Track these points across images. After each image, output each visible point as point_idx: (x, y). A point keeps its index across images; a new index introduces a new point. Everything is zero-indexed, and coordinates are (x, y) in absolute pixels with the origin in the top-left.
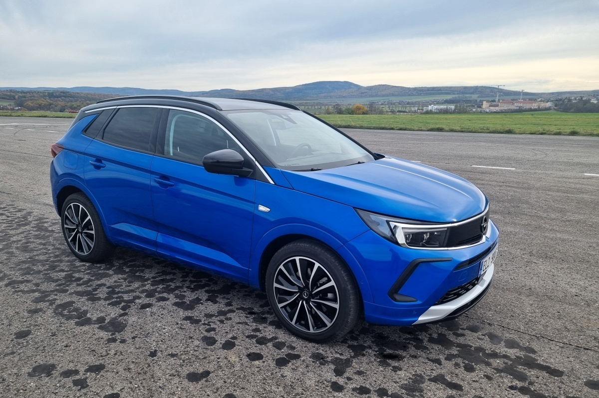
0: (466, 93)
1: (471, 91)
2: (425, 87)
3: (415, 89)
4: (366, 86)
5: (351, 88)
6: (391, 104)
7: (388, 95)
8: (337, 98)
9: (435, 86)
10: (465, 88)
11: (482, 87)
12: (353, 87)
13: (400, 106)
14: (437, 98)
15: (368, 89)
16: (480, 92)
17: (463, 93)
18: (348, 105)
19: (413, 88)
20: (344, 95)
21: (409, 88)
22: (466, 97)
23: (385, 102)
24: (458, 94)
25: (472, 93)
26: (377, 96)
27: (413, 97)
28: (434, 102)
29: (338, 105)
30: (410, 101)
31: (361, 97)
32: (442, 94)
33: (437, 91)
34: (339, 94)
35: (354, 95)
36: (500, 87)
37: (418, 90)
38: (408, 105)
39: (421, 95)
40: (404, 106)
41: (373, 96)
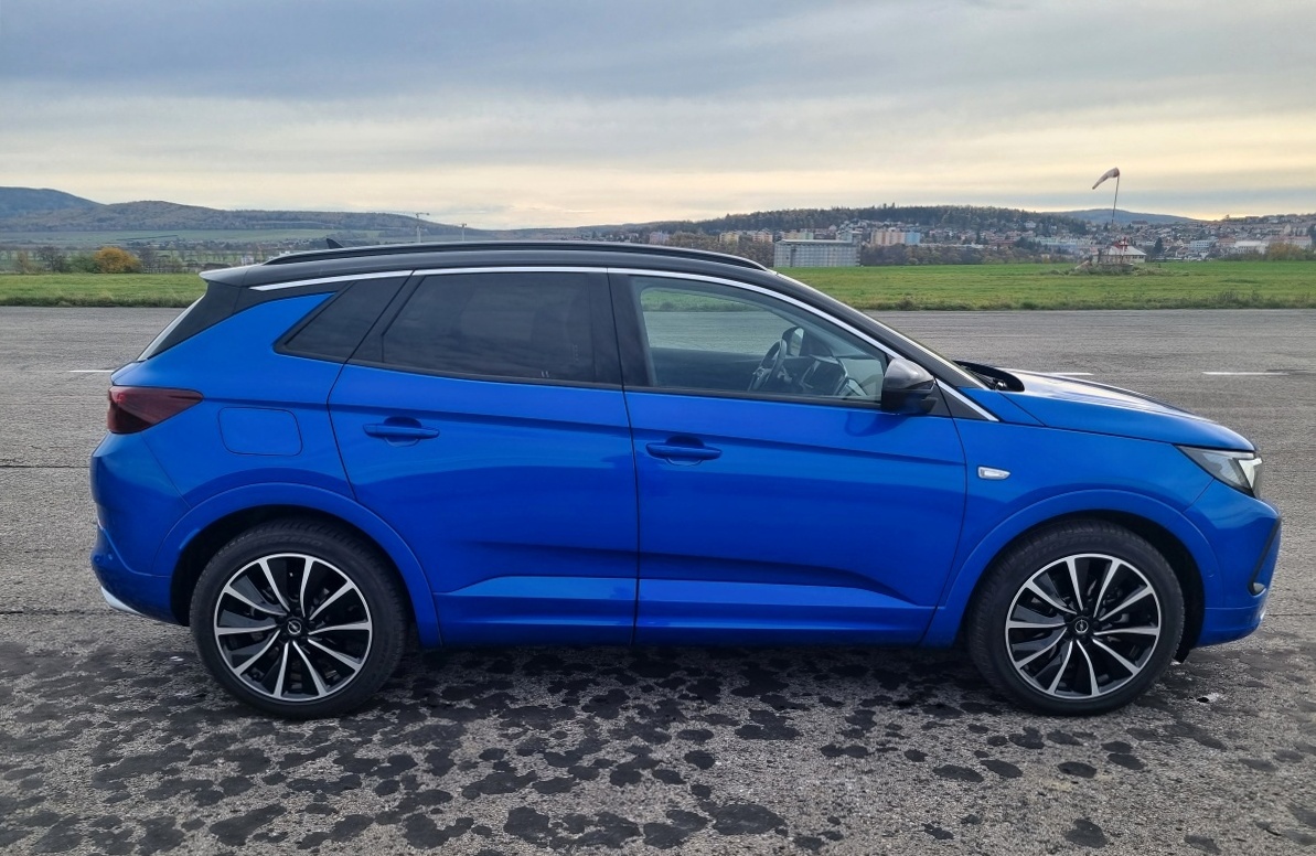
0: (355, 228)
1: (364, 223)
2: (261, 211)
3: (238, 215)
4: (108, 203)
5: (67, 207)
6: (183, 247)
7: (171, 228)
8: (30, 231)
9: (284, 209)
10: (350, 216)
11: (384, 214)
12: (72, 203)
13: (210, 252)
14: (293, 237)
15: (114, 211)
16: (382, 225)
17: (348, 227)
18: (68, 248)
19: (232, 212)
20: (50, 224)
21: (222, 212)
22: (355, 237)
23: (167, 243)
24: (336, 228)
25: (365, 228)
26: (141, 228)
27: (236, 232)
28: (288, 244)
29: (50, 249)
30: (231, 241)
31: (100, 229)
32: (301, 227)
33: (289, 220)
34: (35, 221)
35: (80, 225)
36: (421, 217)
37: (245, 217)
38: (228, 252)
39: (253, 227)
40: (220, 252)
41: (132, 229)
